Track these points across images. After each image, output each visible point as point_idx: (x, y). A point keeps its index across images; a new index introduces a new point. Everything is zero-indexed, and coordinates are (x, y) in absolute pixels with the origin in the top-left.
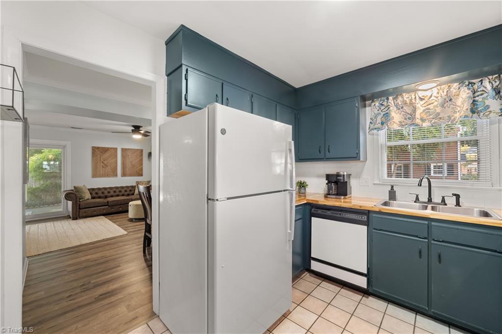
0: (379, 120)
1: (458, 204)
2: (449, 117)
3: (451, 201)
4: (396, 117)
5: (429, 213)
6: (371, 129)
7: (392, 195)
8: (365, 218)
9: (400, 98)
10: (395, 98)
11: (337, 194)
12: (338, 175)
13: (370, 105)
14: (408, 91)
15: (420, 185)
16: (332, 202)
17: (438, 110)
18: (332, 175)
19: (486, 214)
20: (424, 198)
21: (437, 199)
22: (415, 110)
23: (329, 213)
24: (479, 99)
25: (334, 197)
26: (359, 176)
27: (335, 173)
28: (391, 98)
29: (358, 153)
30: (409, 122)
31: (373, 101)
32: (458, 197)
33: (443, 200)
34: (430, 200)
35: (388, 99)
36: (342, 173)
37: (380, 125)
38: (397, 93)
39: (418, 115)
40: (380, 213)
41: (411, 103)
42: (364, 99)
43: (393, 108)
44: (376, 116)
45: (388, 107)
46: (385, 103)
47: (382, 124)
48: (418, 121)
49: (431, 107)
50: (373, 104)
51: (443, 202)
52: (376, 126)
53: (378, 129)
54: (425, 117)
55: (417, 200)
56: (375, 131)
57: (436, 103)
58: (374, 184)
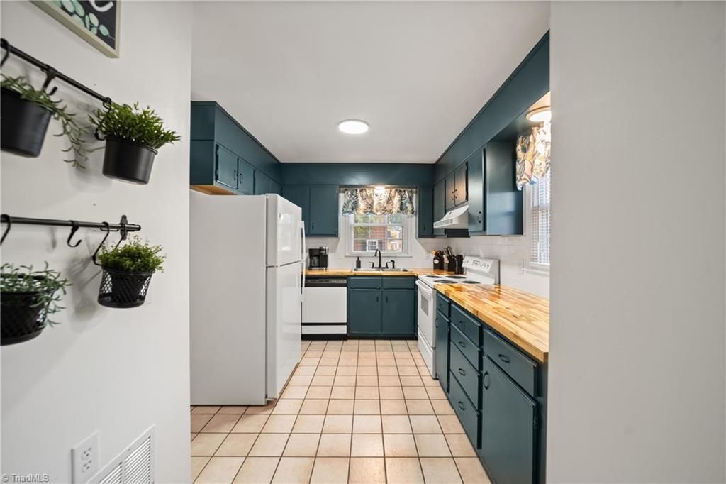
0: (350, 206)
1: (394, 267)
2: (391, 210)
3: (390, 265)
4: (362, 205)
5: (380, 272)
6: (344, 212)
7: (359, 264)
8: (345, 281)
9: (364, 192)
10: (361, 191)
11: (319, 266)
12: (321, 249)
13: (344, 192)
14: (369, 188)
15: (376, 255)
16: (316, 272)
17: (385, 205)
18: (316, 250)
19: (405, 270)
20: (377, 265)
21: (383, 265)
22: (373, 203)
23: (317, 281)
24: (403, 201)
25: (318, 268)
26: (334, 250)
27: (318, 248)
28: (358, 190)
29: (337, 232)
30: (369, 210)
31: (346, 190)
32: (393, 262)
33: (387, 265)
34: (380, 265)
35: (357, 190)
36: (324, 248)
37: (351, 210)
38: (363, 187)
39: (374, 207)
40: (355, 276)
41: (371, 197)
42: (340, 187)
43: (360, 198)
44: (349, 202)
45: (357, 197)
46: (354, 193)
47: (353, 209)
48: (374, 211)
49: (381, 202)
50: (346, 192)
51: (387, 267)
52: (348, 210)
53: (350, 213)
54: (378, 209)
55: (373, 267)
56: (347, 214)
57: (384, 200)
58: (346, 257)
